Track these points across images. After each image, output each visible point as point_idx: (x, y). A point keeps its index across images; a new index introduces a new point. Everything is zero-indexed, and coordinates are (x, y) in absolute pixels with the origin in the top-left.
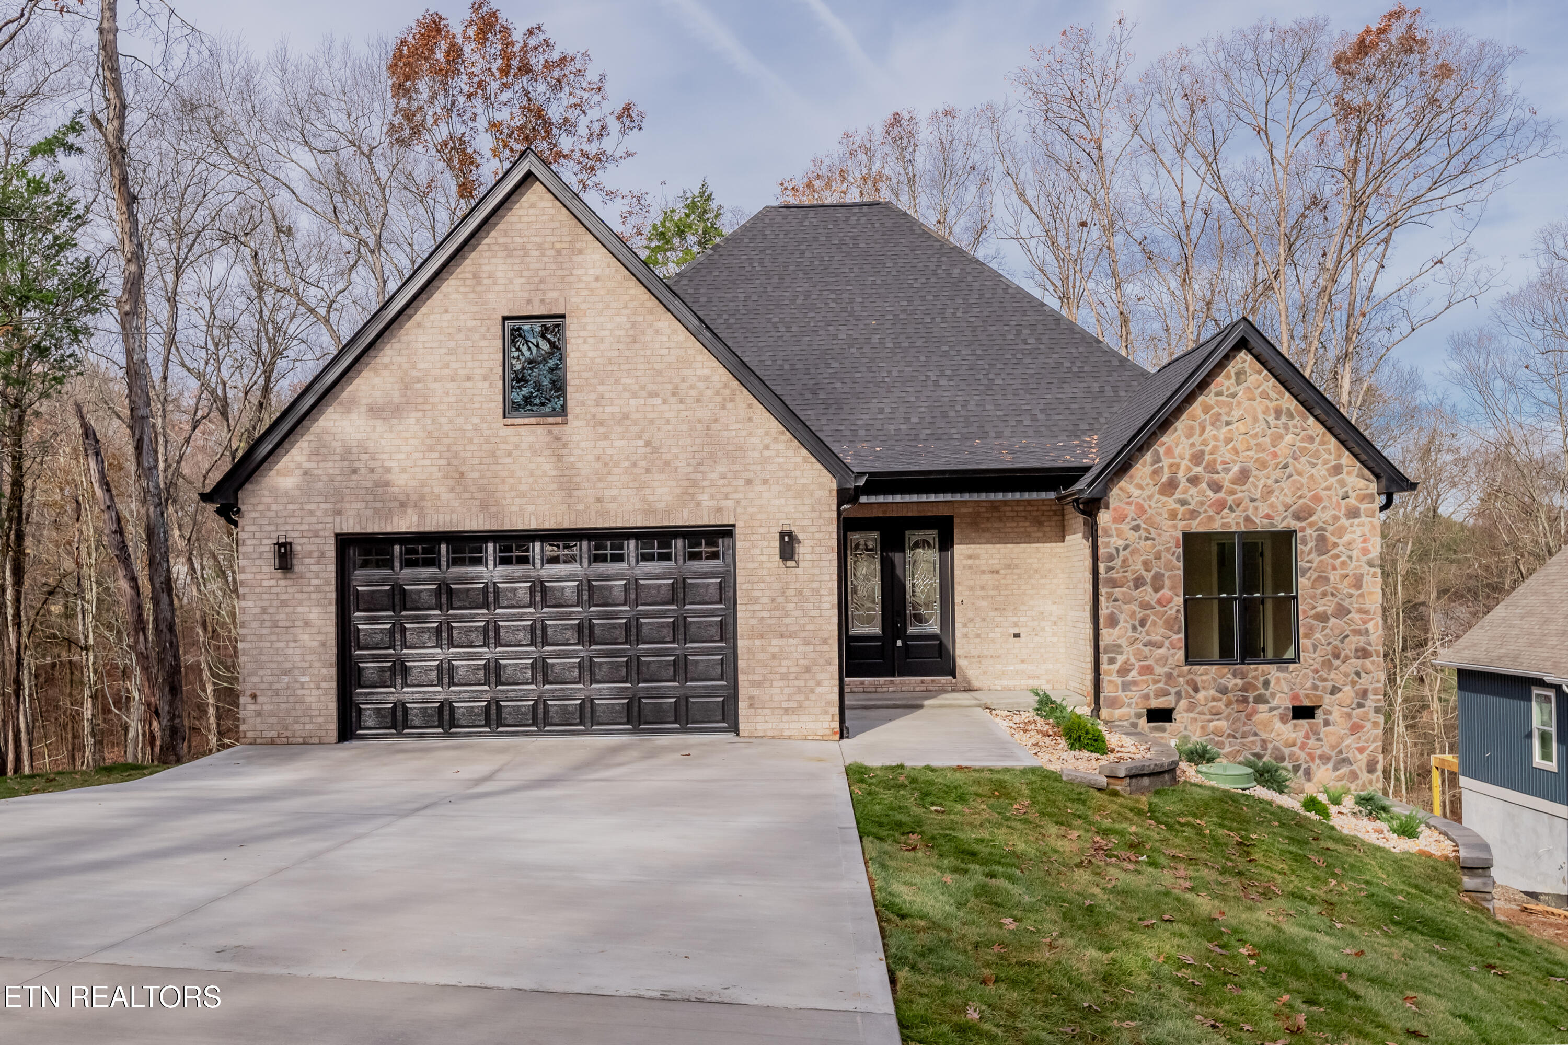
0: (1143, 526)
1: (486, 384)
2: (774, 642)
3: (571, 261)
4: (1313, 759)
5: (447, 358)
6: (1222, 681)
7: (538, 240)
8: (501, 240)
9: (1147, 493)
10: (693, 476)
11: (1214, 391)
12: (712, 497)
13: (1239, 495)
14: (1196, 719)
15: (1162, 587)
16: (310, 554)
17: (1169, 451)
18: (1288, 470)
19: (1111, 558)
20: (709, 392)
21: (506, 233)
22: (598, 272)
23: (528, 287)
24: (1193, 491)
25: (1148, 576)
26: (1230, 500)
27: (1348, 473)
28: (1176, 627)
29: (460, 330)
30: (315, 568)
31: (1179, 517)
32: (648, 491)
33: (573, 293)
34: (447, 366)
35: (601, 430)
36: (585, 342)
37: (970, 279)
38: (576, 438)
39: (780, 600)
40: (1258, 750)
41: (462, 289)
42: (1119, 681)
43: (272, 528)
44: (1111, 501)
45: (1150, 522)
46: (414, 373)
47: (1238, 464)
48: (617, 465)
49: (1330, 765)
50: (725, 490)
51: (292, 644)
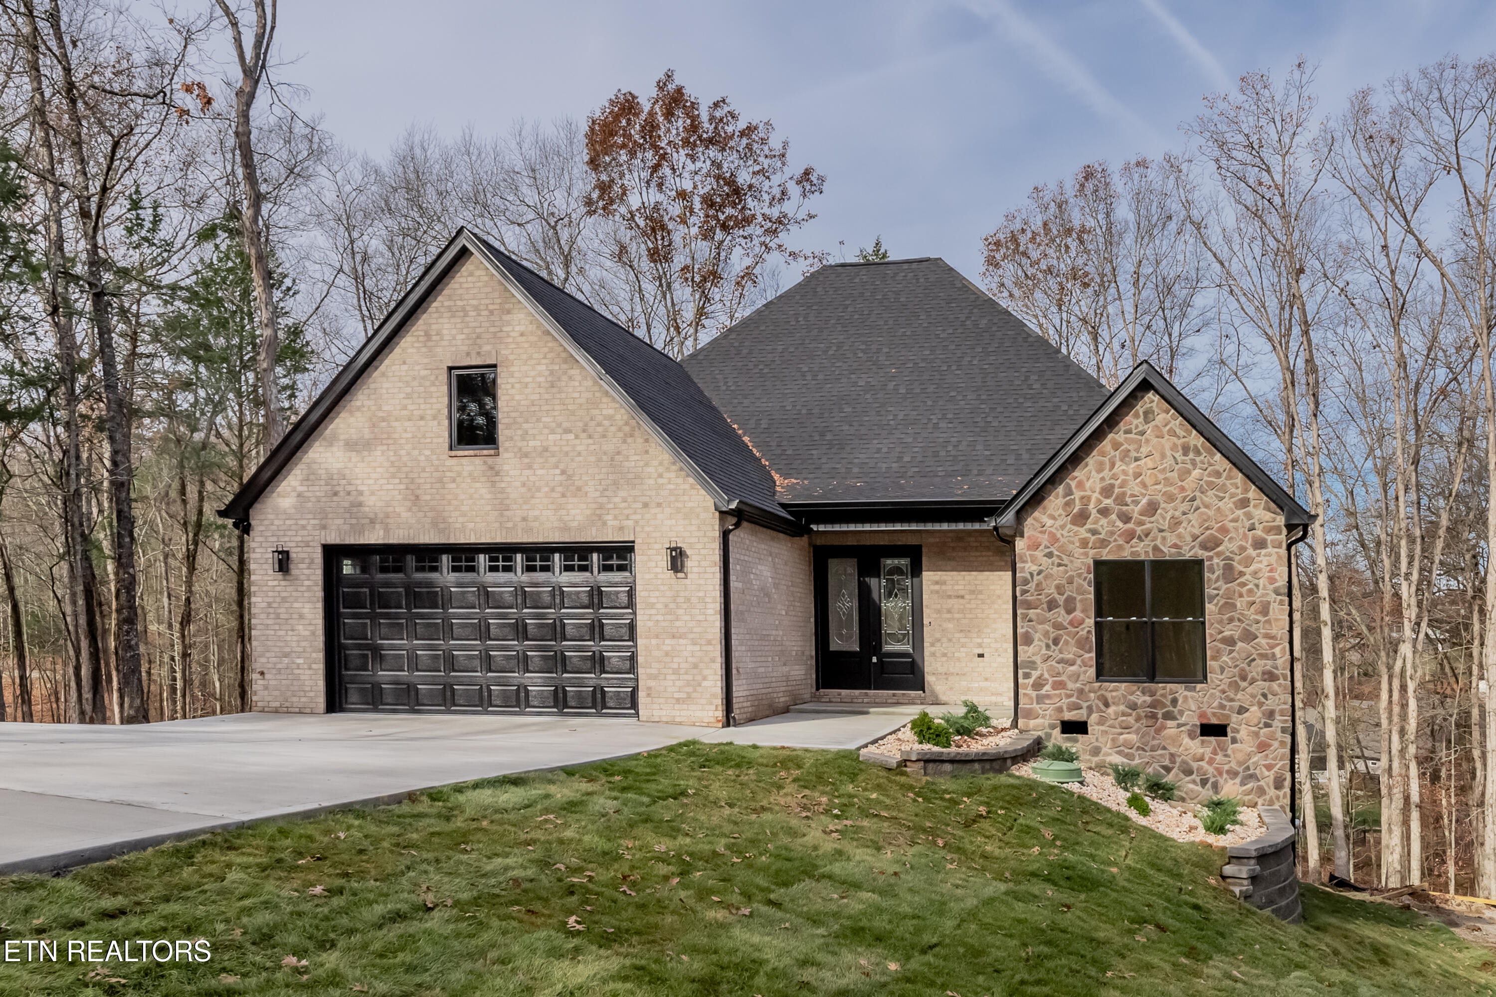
0: (1056, 553)
1: (435, 423)
2: (668, 641)
3: (501, 320)
4: (1221, 774)
5: (406, 401)
6: (1131, 698)
7: (475, 302)
8: (446, 304)
9: (1059, 523)
10: (600, 500)
11: (1123, 429)
12: (615, 518)
13: (1148, 526)
14: (1106, 732)
15: (1074, 610)
16: (302, 561)
17: (1080, 485)
18: (1195, 503)
19: (1026, 582)
20: (613, 429)
21: (450, 298)
22: (522, 328)
23: (467, 342)
24: (1104, 521)
25: (1061, 600)
26: (1139, 530)
27: (1255, 506)
28: (1087, 647)
29: (414, 379)
30: (306, 572)
31: (1090, 545)
32: (564, 512)
33: (503, 346)
34: (405, 408)
35: (526, 460)
36: (513, 387)
37: (994, 329)
38: (506, 467)
39: (672, 606)
40: (1167, 763)
41: (416, 345)
42: (1034, 694)
43: (275, 539)
44: (1026, 530)
45: (1062, 549)
46: (381, 414)
47: (1147, 497)
48: (538, 490)
49: (1238, 780)
50: (626, 512)
51: (290, 633)
